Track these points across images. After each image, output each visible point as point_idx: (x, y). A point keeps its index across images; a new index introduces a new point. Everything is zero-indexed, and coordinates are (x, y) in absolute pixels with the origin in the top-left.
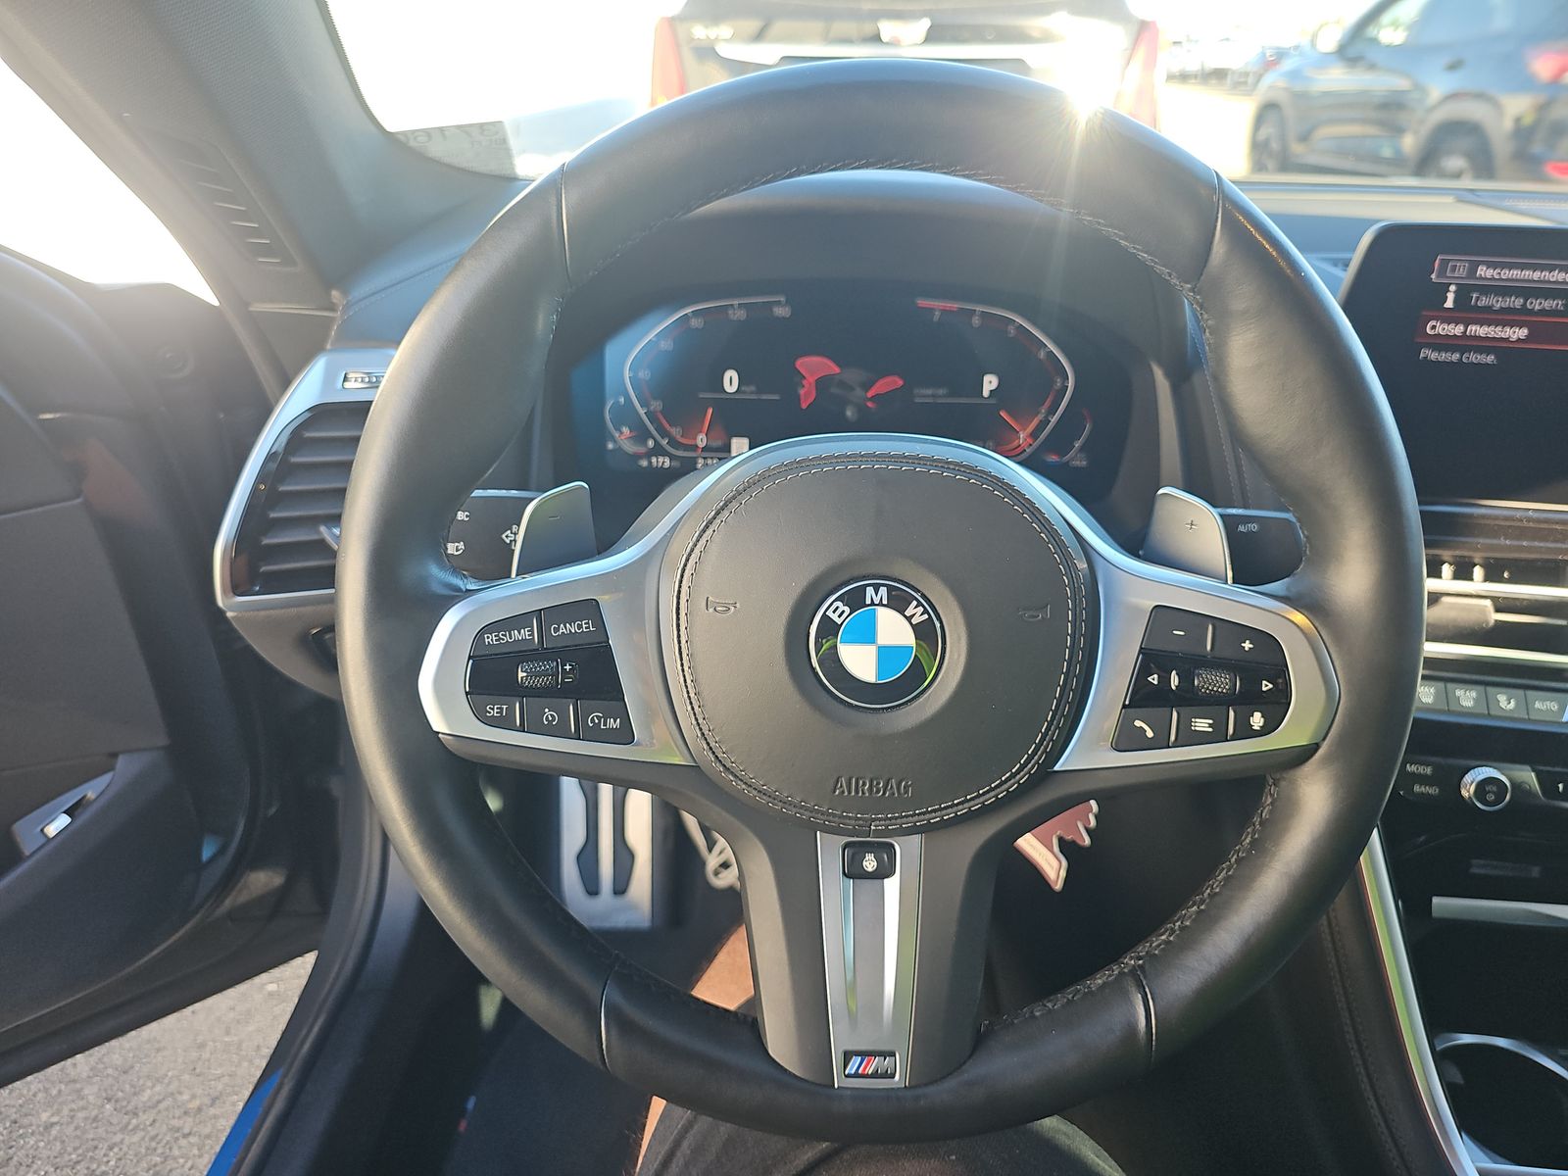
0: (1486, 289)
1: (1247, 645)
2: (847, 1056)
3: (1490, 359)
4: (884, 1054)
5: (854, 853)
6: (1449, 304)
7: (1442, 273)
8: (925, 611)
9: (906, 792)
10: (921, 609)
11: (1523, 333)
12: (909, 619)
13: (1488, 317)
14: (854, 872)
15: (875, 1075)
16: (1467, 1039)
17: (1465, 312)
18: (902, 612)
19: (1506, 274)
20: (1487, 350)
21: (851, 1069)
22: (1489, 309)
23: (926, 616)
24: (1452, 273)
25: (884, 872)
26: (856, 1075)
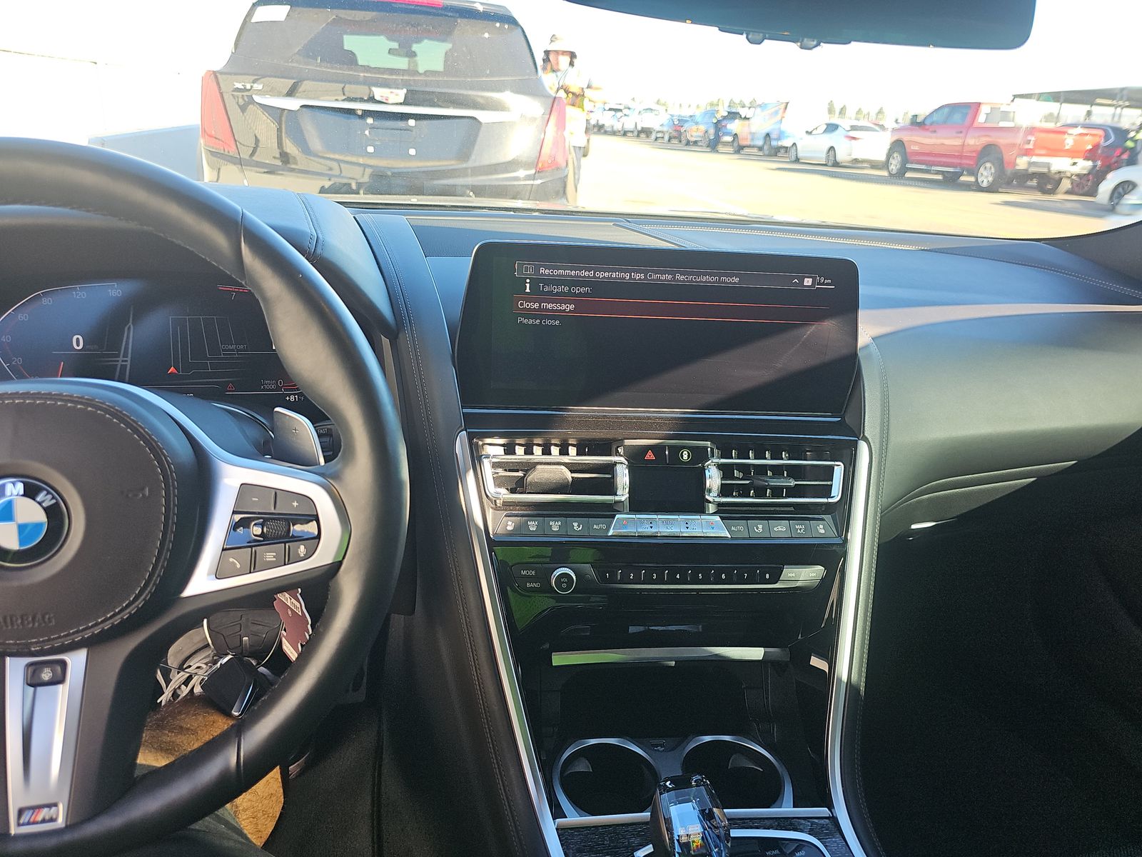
0: (548, 282)
1: (295, 504)
2: (21, 812)
3: (557, 322)
4: (49, 806)
5: (34, 669)
6: (528, 290)
7: (520, 272)
8: (53, 498)
9: (50, 622)
10: (50, 496)
11: (572, 307)
12: (40, 503)
13: (552, 297)
14: (34, 682)
15: (44, 821)
16: (593, 741)
17: (537, 294)
18: (34, 500)
19: (556, 272)
20: (554, 317)
21: (24, 819)
22: (551, 293)
23: (54, 501)
24: (525, 270)
25: (59, 680)
26: (29, 823)
